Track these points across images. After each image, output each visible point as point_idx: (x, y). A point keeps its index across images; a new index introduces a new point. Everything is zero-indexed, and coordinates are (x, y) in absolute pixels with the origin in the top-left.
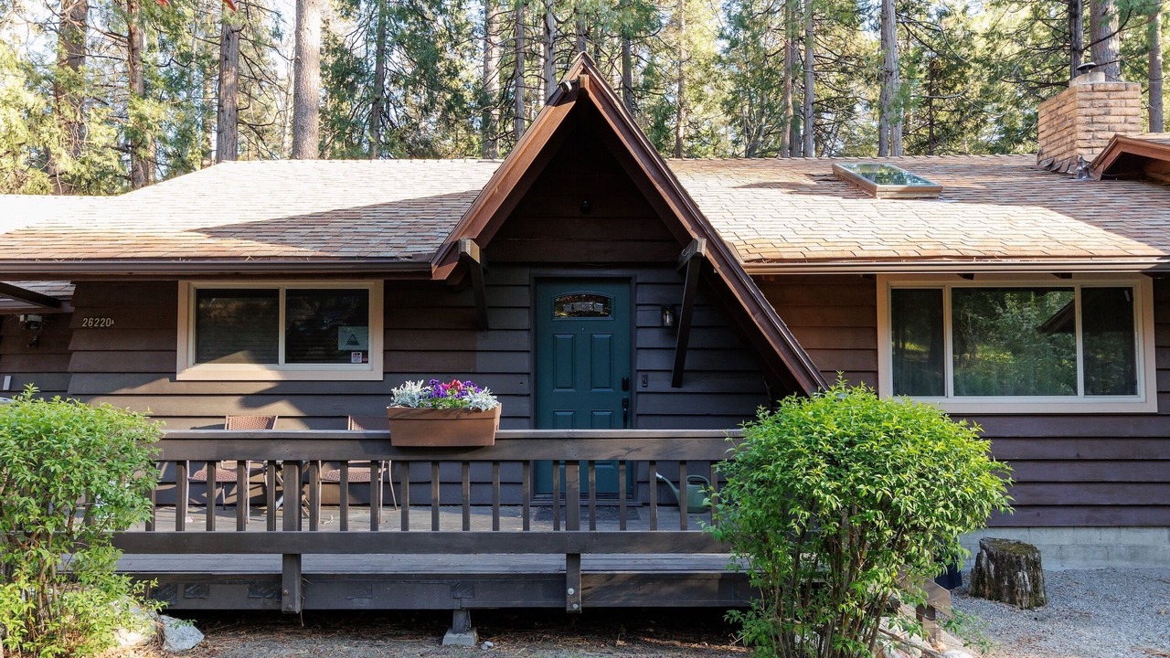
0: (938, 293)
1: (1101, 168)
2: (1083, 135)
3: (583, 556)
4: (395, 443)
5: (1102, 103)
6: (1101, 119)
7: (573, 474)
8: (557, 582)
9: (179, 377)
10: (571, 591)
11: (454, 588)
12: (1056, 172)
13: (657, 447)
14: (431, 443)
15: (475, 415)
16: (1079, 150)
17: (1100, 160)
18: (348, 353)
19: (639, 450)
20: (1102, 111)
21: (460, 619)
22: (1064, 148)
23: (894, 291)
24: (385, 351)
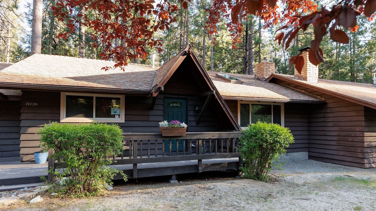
0: (248, 105)
1: (269, 80)
2: (265, 72)
3: (202, 160)
4: (163, 135)
5: (268, 66)
6: (268, 69)
7: (200, 142)
8: (196, 167)
9: (61, 121)
10: (200, 168)
11: (173, 170)
12: (259, 80)
13: (218, 136)
14: (172, 135)
15: (183, 129)
16: (264, 76)
17: (268, 78)
18: (114, 115)
19: (215, 136)
20: (268, 68)
21: (174, 177)
22: (261, 75)
23: (241, 104)
24: (125, 115)
